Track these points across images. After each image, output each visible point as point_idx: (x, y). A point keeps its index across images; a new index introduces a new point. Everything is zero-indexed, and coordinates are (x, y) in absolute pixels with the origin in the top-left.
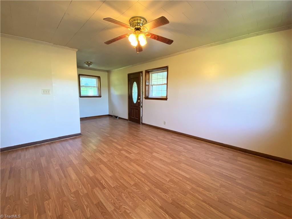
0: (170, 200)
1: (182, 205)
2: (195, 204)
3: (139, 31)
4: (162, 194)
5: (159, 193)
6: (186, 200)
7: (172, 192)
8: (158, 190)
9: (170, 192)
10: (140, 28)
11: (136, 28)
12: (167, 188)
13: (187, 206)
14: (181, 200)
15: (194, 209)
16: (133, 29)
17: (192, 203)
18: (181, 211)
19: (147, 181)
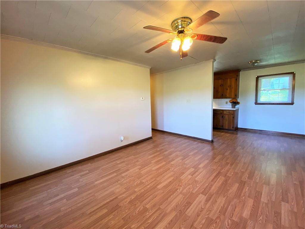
0: (121, 204)
1: (113, 213)
2: (111, 225)
3: (183, 34)
4: (128, 200)
5: (131, 198)
6: (117, 218)
7: (130, 207)
8: (134, 197)
9: (130, 206)
10: (183, 30)
11: (179, 31)
12: (136, 204)
13: (111, 216)
14: (118, 214)
15: (106, 222)
16: (176, 33)
17: (113, 222)
18: (108, 211)
19: (145, 190)
